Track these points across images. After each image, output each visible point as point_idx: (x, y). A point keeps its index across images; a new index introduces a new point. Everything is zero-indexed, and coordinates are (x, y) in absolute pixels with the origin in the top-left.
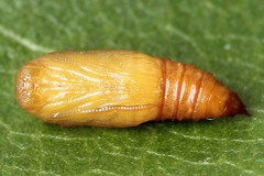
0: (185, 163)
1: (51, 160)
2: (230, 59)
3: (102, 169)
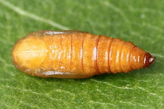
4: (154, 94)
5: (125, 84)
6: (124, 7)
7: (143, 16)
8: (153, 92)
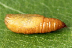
0: (45, 40)
1: (9, 37)
2: (58, 13)
3: (22, 40)
4: (62, 43)
5: (49, 39)
6: (50, 6)
7: (58, 10)
8: (62, 42)
